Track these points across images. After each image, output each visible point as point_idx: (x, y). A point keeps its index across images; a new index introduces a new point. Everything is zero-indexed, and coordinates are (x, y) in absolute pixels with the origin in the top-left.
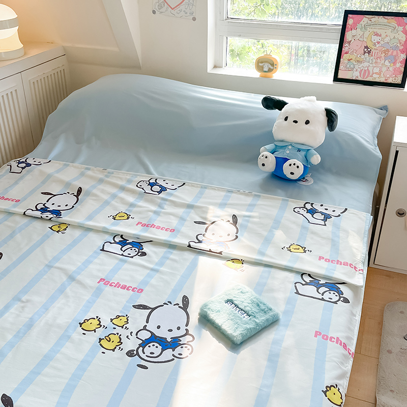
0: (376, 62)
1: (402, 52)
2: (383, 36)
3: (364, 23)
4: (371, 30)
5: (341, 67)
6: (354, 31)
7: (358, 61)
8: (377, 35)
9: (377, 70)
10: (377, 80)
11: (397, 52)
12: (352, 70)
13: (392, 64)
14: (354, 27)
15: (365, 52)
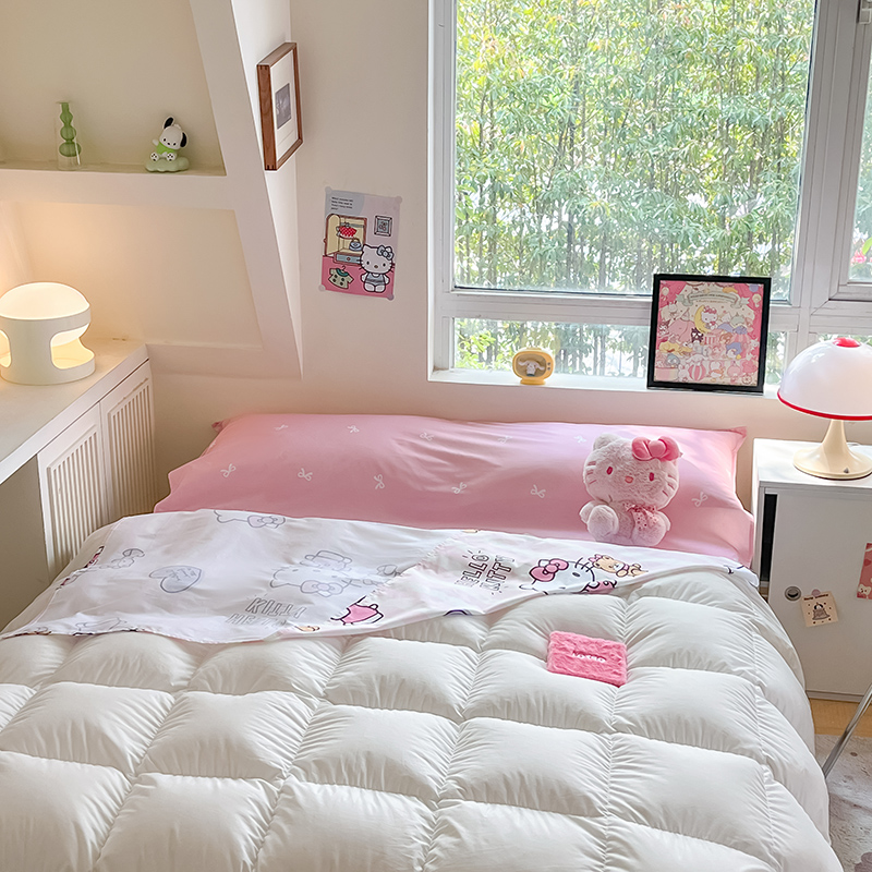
0: (713, 354)
1: (753, 337)
2: (720, 312)
3: (686, 295)
4: (700, 304)
5: (657, 363)
6: (672, 307)
7: (684, 353)
8: (708, 311)
9: (715, 366)
10: (719, 381)
11: (744, 337)
12: (676, 367)
13: (739, 356)
14: (671, 300)
15: (693, 339)
